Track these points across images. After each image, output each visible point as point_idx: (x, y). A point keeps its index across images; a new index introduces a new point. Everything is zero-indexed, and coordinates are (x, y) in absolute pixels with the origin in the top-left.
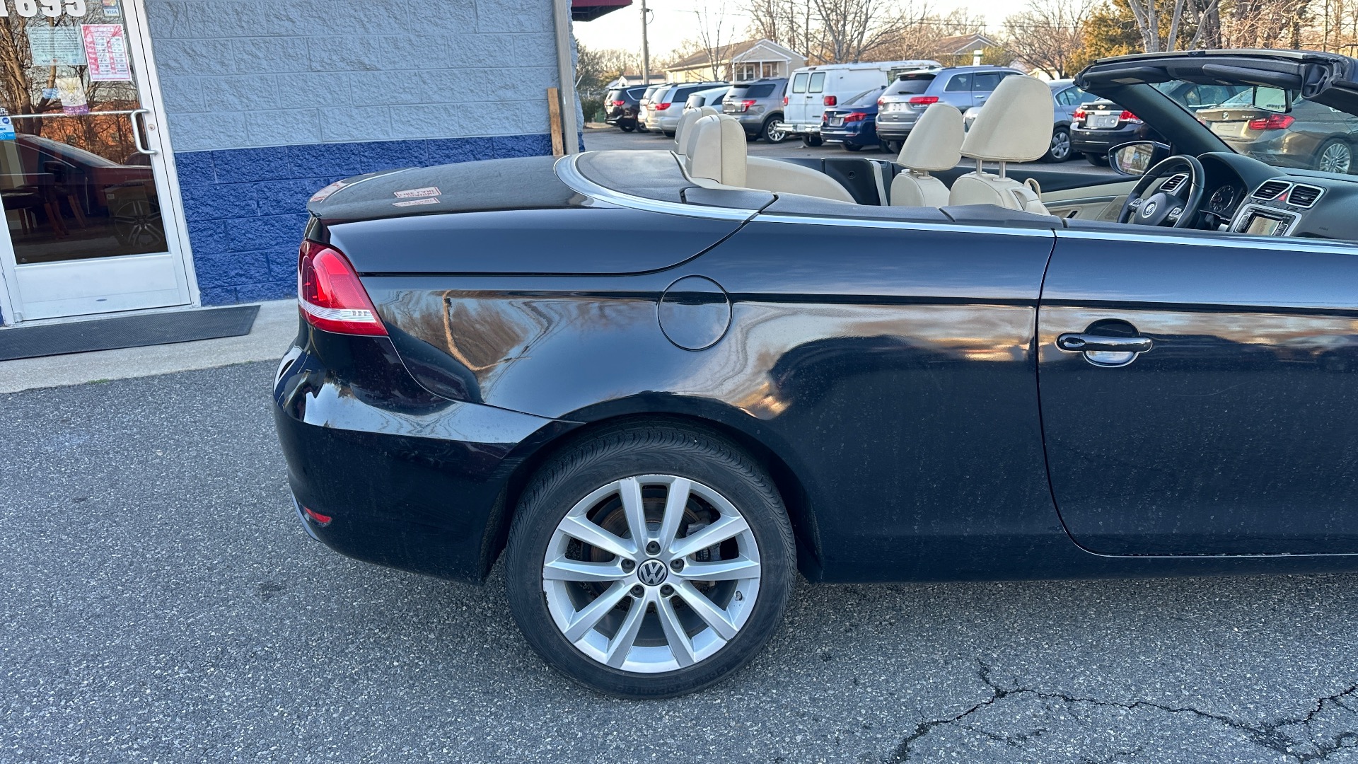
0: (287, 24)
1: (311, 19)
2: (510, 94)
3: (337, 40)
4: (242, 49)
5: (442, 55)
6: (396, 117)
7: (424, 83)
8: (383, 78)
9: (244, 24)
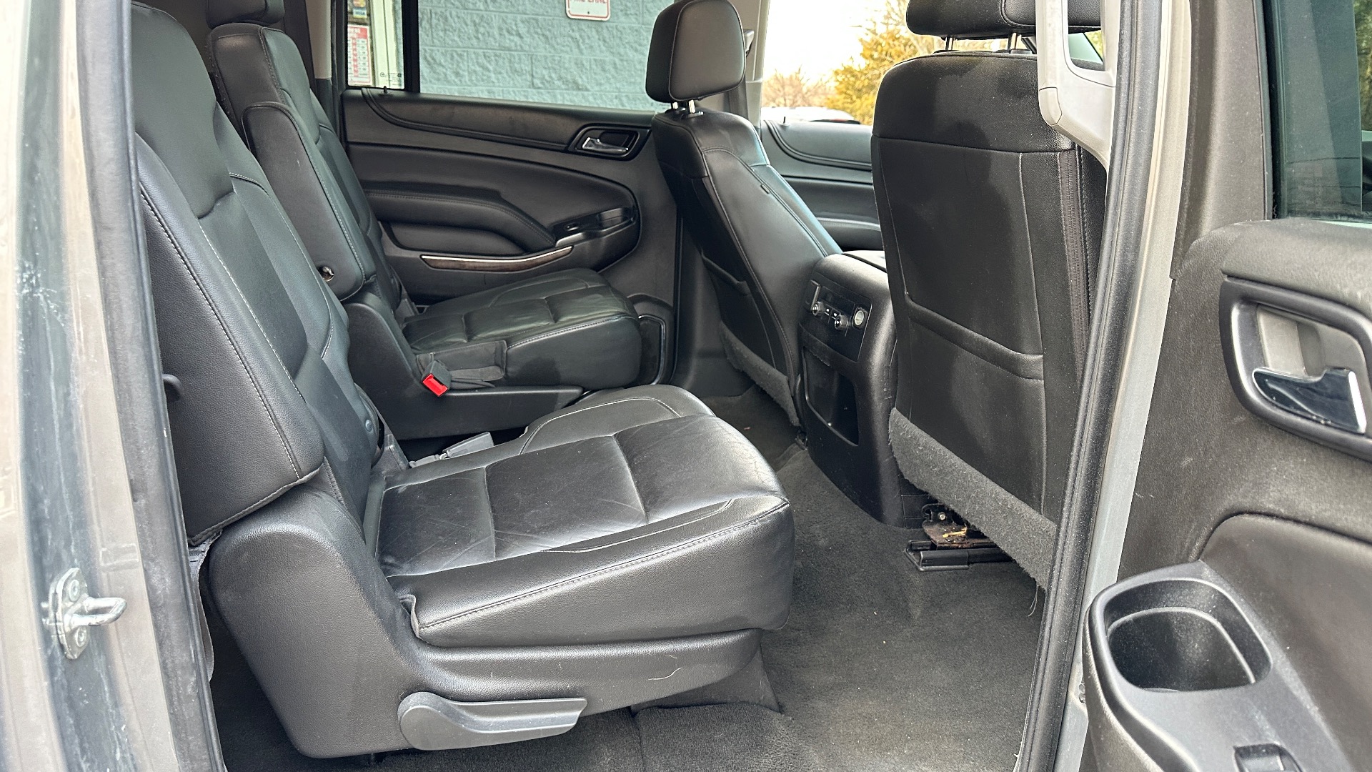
0: (516, 39)
1: (536, 36)
3: (556, 58)
4: (475, 61)
9: (480, 36)
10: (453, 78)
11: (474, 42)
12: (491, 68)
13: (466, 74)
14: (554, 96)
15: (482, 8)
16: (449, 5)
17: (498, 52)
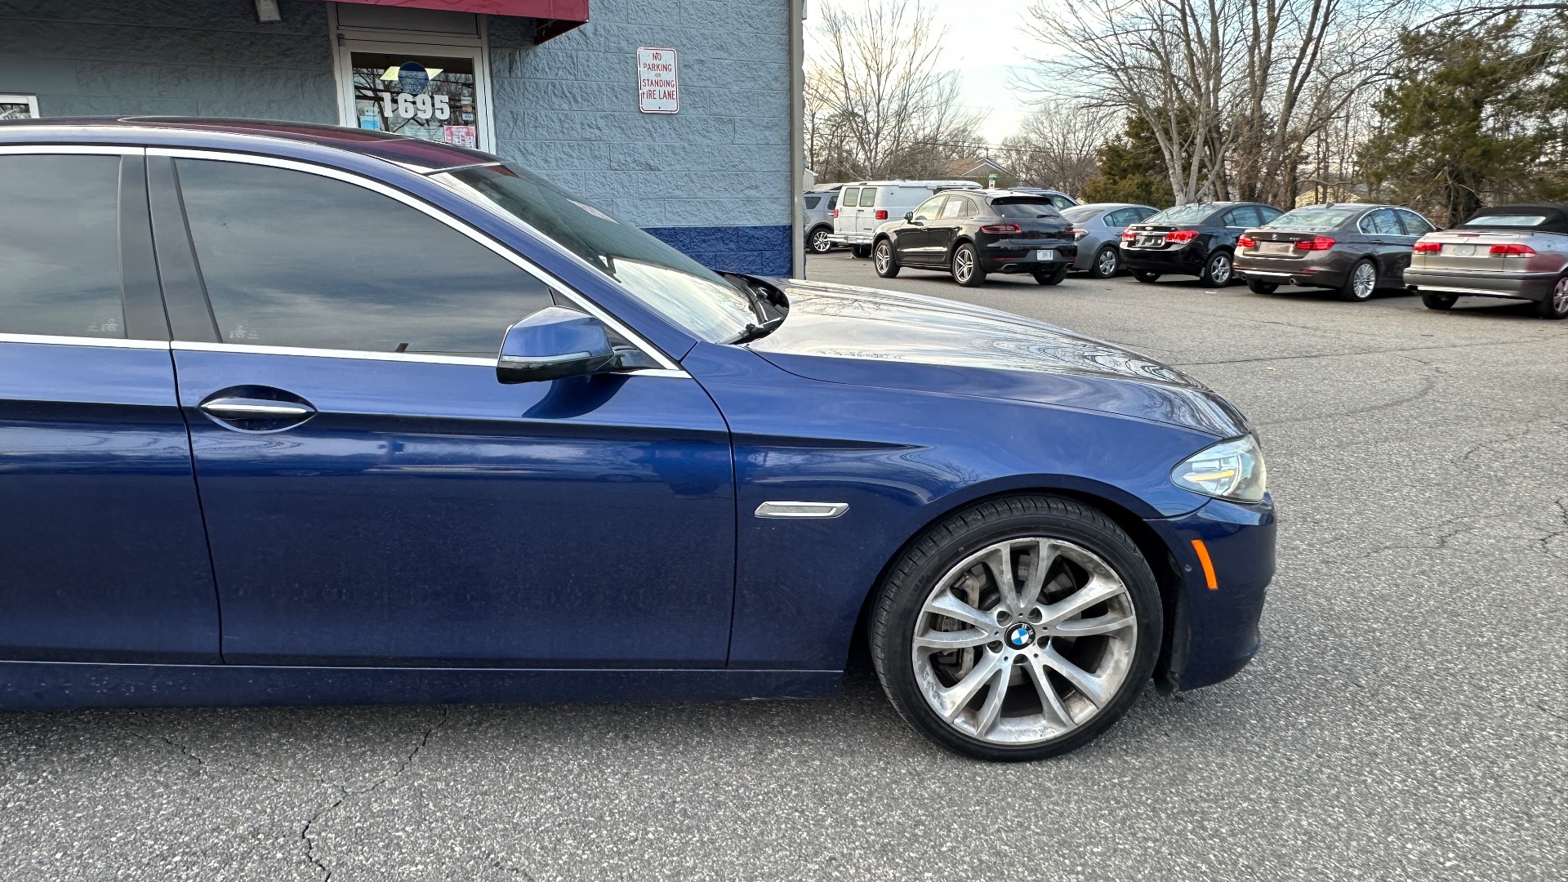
0: (596, 131)
1: (613, 128)
2: (752, 193)
3: (631, 145)
4: (561, 150)
5: (707, 160)
6: (668, 209)
7: (693, 182)
8: (662, 176)
9: (565, 131)
10: (543, 164)
11: (561, 136)
12: (574, 155)
13: (553, 160)
14: (630, 176)
15: (567, 108)
16: (538, 107)
17: (580, 143)
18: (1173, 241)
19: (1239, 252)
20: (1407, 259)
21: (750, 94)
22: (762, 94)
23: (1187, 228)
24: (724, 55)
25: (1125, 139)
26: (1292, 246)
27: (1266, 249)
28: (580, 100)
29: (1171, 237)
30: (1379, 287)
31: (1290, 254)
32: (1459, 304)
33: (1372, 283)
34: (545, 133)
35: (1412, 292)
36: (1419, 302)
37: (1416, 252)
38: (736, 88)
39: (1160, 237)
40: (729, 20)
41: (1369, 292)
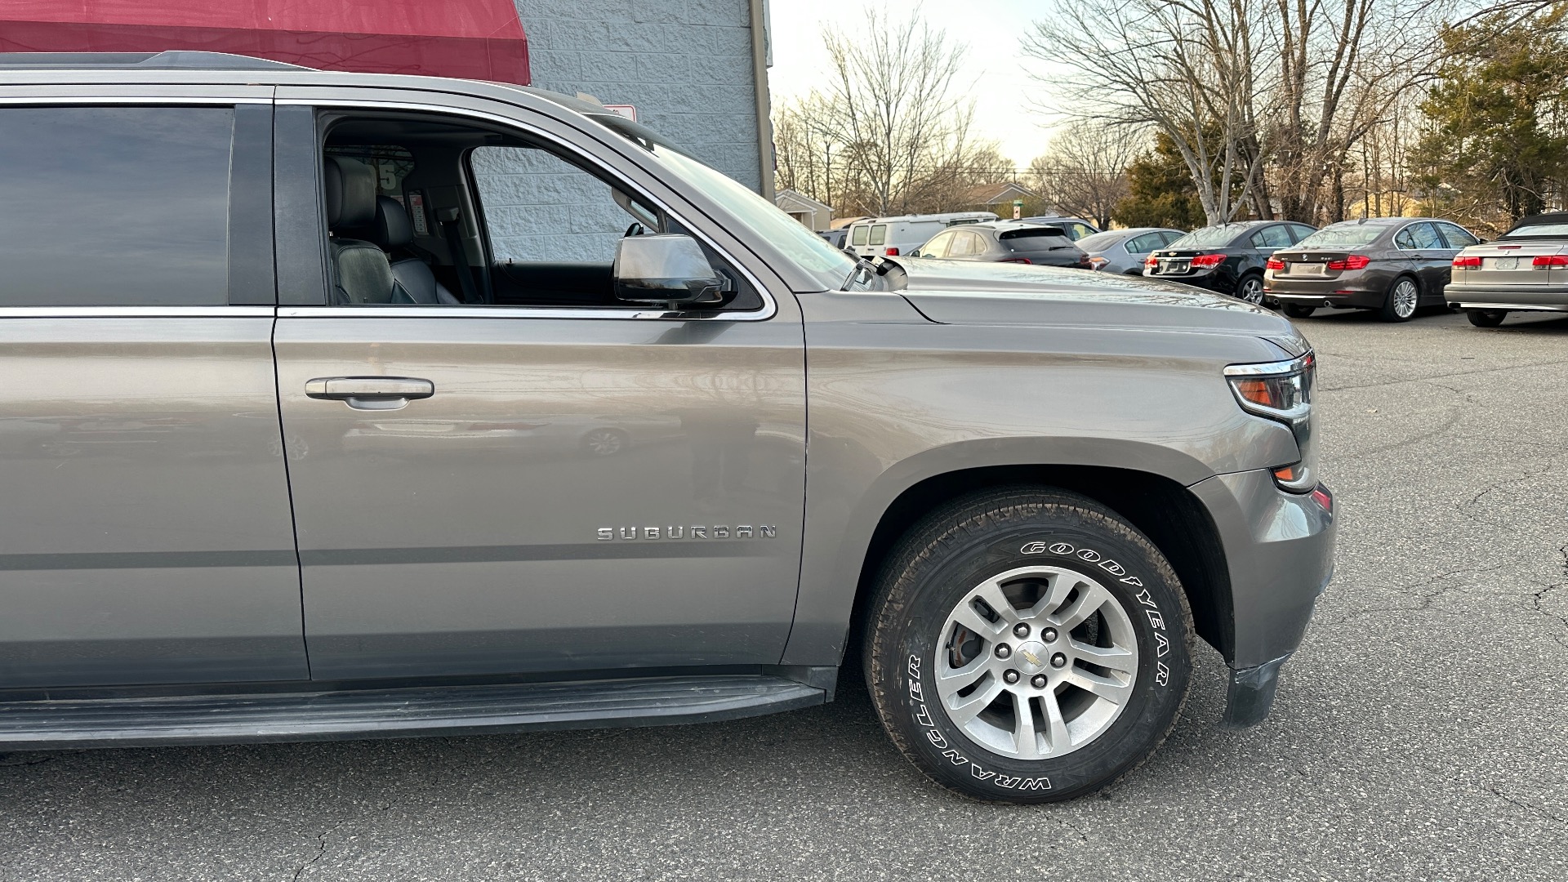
0: (554, 194)
1: (572, 190)
3: (592, 207)
4: (517, 215)
10: (498, 230)
11: (516, 200)
12: (532, 220)
13: (510, 226)
14: (593, 239)
15: (521, 171)
16: (491, 172)
17: (538, 207)
18: (1199, 266)
19: (1269, 274)
20: (1444, 276)
21: (716, 148)
22: (729, 148)
23: (1212, 252)
24: (686, 109)
25: (1156, 156)
26: (1324, 266)
27: (1297, 270)
28: (535, 163)
29: (1195, 262)
30: (1421, 305)
31: (1323, 275)
32: (1508, 320)
33: (1414, 302)
34: (500, 199)
35: (1455, 309)
36: (1464, 319)
37: (1456, 267)
38: (700, 143)
39: (1186, 262)
40: (690, 73)
41: (1412, 311)
